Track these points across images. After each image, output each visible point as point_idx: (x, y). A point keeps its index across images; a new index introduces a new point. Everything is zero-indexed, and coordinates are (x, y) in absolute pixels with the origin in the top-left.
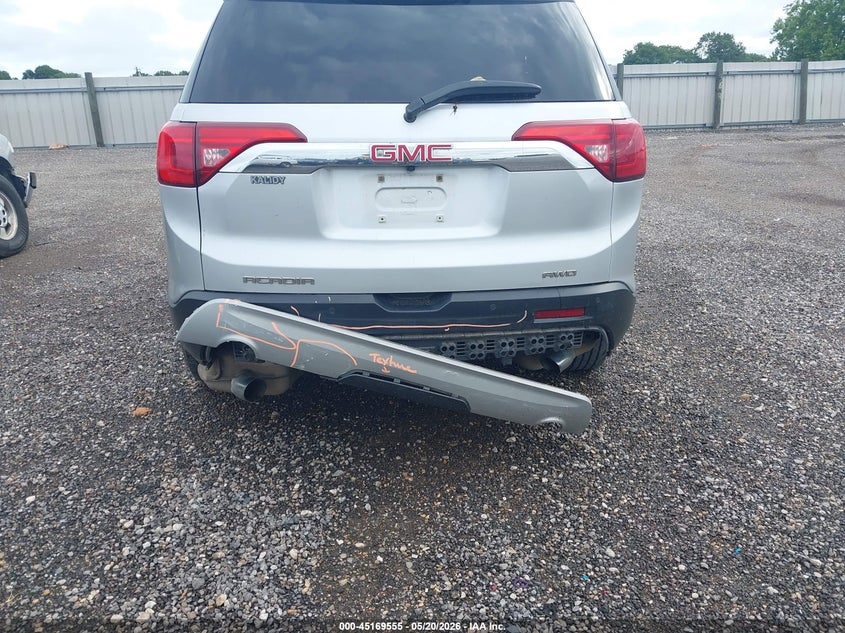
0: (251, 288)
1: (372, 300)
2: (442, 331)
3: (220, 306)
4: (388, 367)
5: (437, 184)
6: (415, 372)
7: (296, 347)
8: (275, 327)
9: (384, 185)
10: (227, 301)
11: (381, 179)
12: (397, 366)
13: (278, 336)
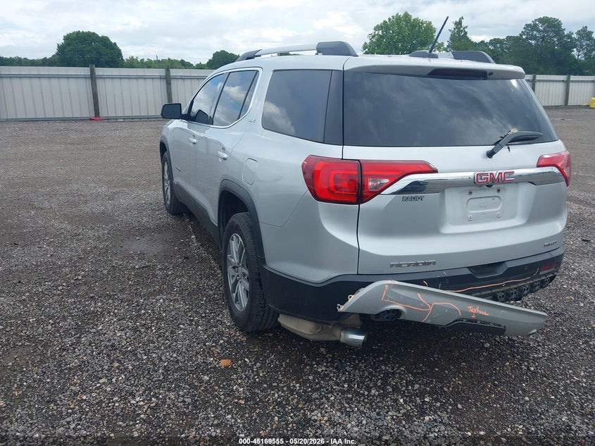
0: (395, 270)
1: (468, 272)
2: (501, 286)
3: (386, 286)
4: (476, 314)
5: (497, 194)
6: (487, 315)
7: (431, 309)
8: (419, 296)
9: (472, 196)
10: (390, 282)
11: (471, 193)
12: (480, 312)
13: (421, 302)
